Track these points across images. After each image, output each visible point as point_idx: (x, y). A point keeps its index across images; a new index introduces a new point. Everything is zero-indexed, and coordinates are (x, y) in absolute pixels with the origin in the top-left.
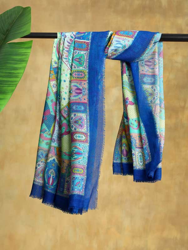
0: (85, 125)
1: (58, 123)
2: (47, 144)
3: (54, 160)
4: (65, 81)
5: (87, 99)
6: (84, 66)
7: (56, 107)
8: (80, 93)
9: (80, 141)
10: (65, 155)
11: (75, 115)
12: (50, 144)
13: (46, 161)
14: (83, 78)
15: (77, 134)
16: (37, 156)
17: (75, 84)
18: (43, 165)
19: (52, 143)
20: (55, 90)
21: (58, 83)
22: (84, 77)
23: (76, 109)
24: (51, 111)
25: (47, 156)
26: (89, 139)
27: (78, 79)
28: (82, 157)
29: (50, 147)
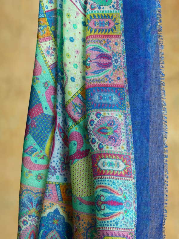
0: (124, 138)
1: (60, 133)
2: (39, 177)
3: (56, 211)
4: (72, 40)
5: (125, 77)
6: (112, 4)
7: (55, 98)
8: (108, 65)
9: (113, 174)
10: (80, 204)
11: (98, 115)
12: (46, 177)
13: (40, 215)
14: (112, 31)
15: (105, 158)
16: (20, 204)
17: (96, 45)
18: (34, 223)
19: (50, 176)
20: (51, 60)
21: (58, 44)
22: (115, 28)
23: (99, 102)
24: (44, 107)
25: (40, 203)
26: (133, 169)
27: (100, 33)
28: (123, 211)
29: (46, 185)
